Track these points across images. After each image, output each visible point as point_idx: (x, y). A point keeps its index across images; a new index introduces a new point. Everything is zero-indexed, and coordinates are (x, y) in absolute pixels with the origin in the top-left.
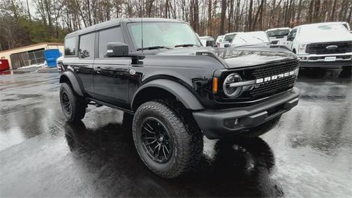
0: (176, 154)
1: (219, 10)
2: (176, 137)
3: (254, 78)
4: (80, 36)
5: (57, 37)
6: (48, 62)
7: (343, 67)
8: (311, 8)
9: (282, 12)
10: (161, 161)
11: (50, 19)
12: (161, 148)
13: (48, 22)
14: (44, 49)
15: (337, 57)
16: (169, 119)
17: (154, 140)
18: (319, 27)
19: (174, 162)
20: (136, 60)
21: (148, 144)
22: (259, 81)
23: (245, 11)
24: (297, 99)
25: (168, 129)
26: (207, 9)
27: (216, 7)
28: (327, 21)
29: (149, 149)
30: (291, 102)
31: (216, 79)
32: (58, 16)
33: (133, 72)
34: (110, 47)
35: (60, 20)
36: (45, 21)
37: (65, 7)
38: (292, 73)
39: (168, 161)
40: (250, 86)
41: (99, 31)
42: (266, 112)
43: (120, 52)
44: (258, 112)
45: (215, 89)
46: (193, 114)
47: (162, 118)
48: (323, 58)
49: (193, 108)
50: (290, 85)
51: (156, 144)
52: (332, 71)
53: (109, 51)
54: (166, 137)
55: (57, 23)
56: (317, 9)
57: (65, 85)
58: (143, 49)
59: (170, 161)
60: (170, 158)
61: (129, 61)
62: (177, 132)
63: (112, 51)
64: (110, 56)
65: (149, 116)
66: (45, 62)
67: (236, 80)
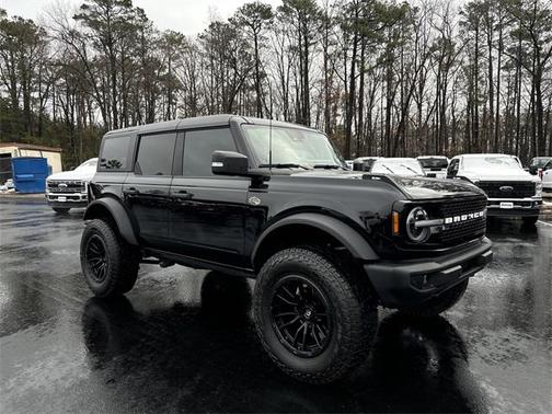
0: (339, 336)
1: (340, 121)
2: (340, 306)
3: (443, 217)
4: (140, 136)
5: (39, 134)
6: (18, 182)
7: (523, 218)
8: (467, 131)
9: (431, 133)
10: (310, 354)
11: (27, 99)
12: (309, 330)
13: (21, 104)
14: (9, 155)
15: (515, 203)
16: (326, 275)
17: (293, 317)
18: (486, 159)
19: (336, 351)
20: (258, 182)
21: (283, 325)
22: (448, 220)
23: (379, 126)
24: (490, 252)
25: (326, 293)
26: (322, 116)
27: (336, 115)
28: (490, 152)
29: (284, 335)
30: (485, 255)
31: (396, 214)
32: (46, 96)
33: (256, 201)
34: (218, 158)
35: (49, 104)
36: (16, 102)
37: (62, 80)
38: (481, 214)
39: (322, 351)
40: (439, 227)
41: (185, 130)
42: (460, 267)
43: (234, 168)
44: (450, 265)
45: (396, 229)
46: (365, 267)
47: (313, 275)
48: (498, 203)
49: (365, 257)
50: (478, 233)
51: (298, 324)
52: (510, 224)
53: (215, 164)
54: (320, 308)
55: (42, 109)
56: (476, 134)
57: (97, 223)
58: (271, 166)
59: (328, 351)
60: (327, 346)
61: (247, 183)
62: (341, 297)
63: (221, 165)
64: (217, 172)
65: (289, 272)
66: (10, 182)
67: (421, 218)
